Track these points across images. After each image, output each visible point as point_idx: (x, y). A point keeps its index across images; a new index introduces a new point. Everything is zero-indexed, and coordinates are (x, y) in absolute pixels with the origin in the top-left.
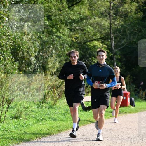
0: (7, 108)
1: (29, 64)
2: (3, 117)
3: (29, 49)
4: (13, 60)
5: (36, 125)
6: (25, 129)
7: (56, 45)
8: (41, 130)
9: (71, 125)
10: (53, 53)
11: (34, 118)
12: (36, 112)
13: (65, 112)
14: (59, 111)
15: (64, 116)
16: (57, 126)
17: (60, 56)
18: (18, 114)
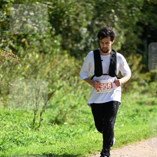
0: (44, 107)
1: (78, 38)
2: (37, 121)
3: (77, 15)
4: (53, 33)
5: (88, 134)
6: (71, 140)
7: (121, 9)
8: (96, 142)
9: (144, 134)
10: (115, 21)
11: (86, 122)
12: (89, 114)
13: (134, 113)
14: (124, 112)
15: (132, 119)
16: (122, 136)
17: (126, 26)
18: (60, 116)
